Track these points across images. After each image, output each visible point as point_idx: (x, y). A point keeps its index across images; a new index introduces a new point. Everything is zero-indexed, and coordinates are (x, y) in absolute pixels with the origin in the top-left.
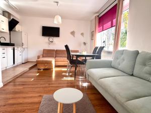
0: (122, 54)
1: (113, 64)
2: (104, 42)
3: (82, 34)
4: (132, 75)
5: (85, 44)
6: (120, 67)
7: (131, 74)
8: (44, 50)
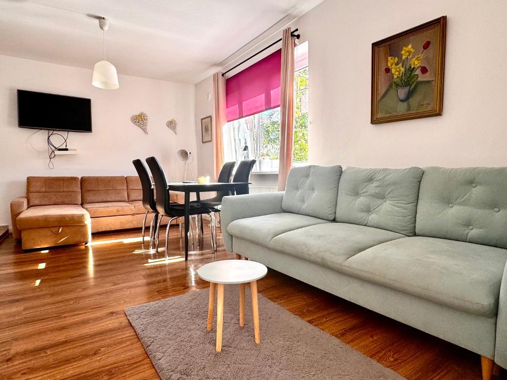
0: (308, 176)
1: (286, 204)
2: (246, 148)
3: (171, 124)
4: (334, 220)
5: (185, 154)
6: (304, 207)
7: (332, 218)
8: (29, 180)
